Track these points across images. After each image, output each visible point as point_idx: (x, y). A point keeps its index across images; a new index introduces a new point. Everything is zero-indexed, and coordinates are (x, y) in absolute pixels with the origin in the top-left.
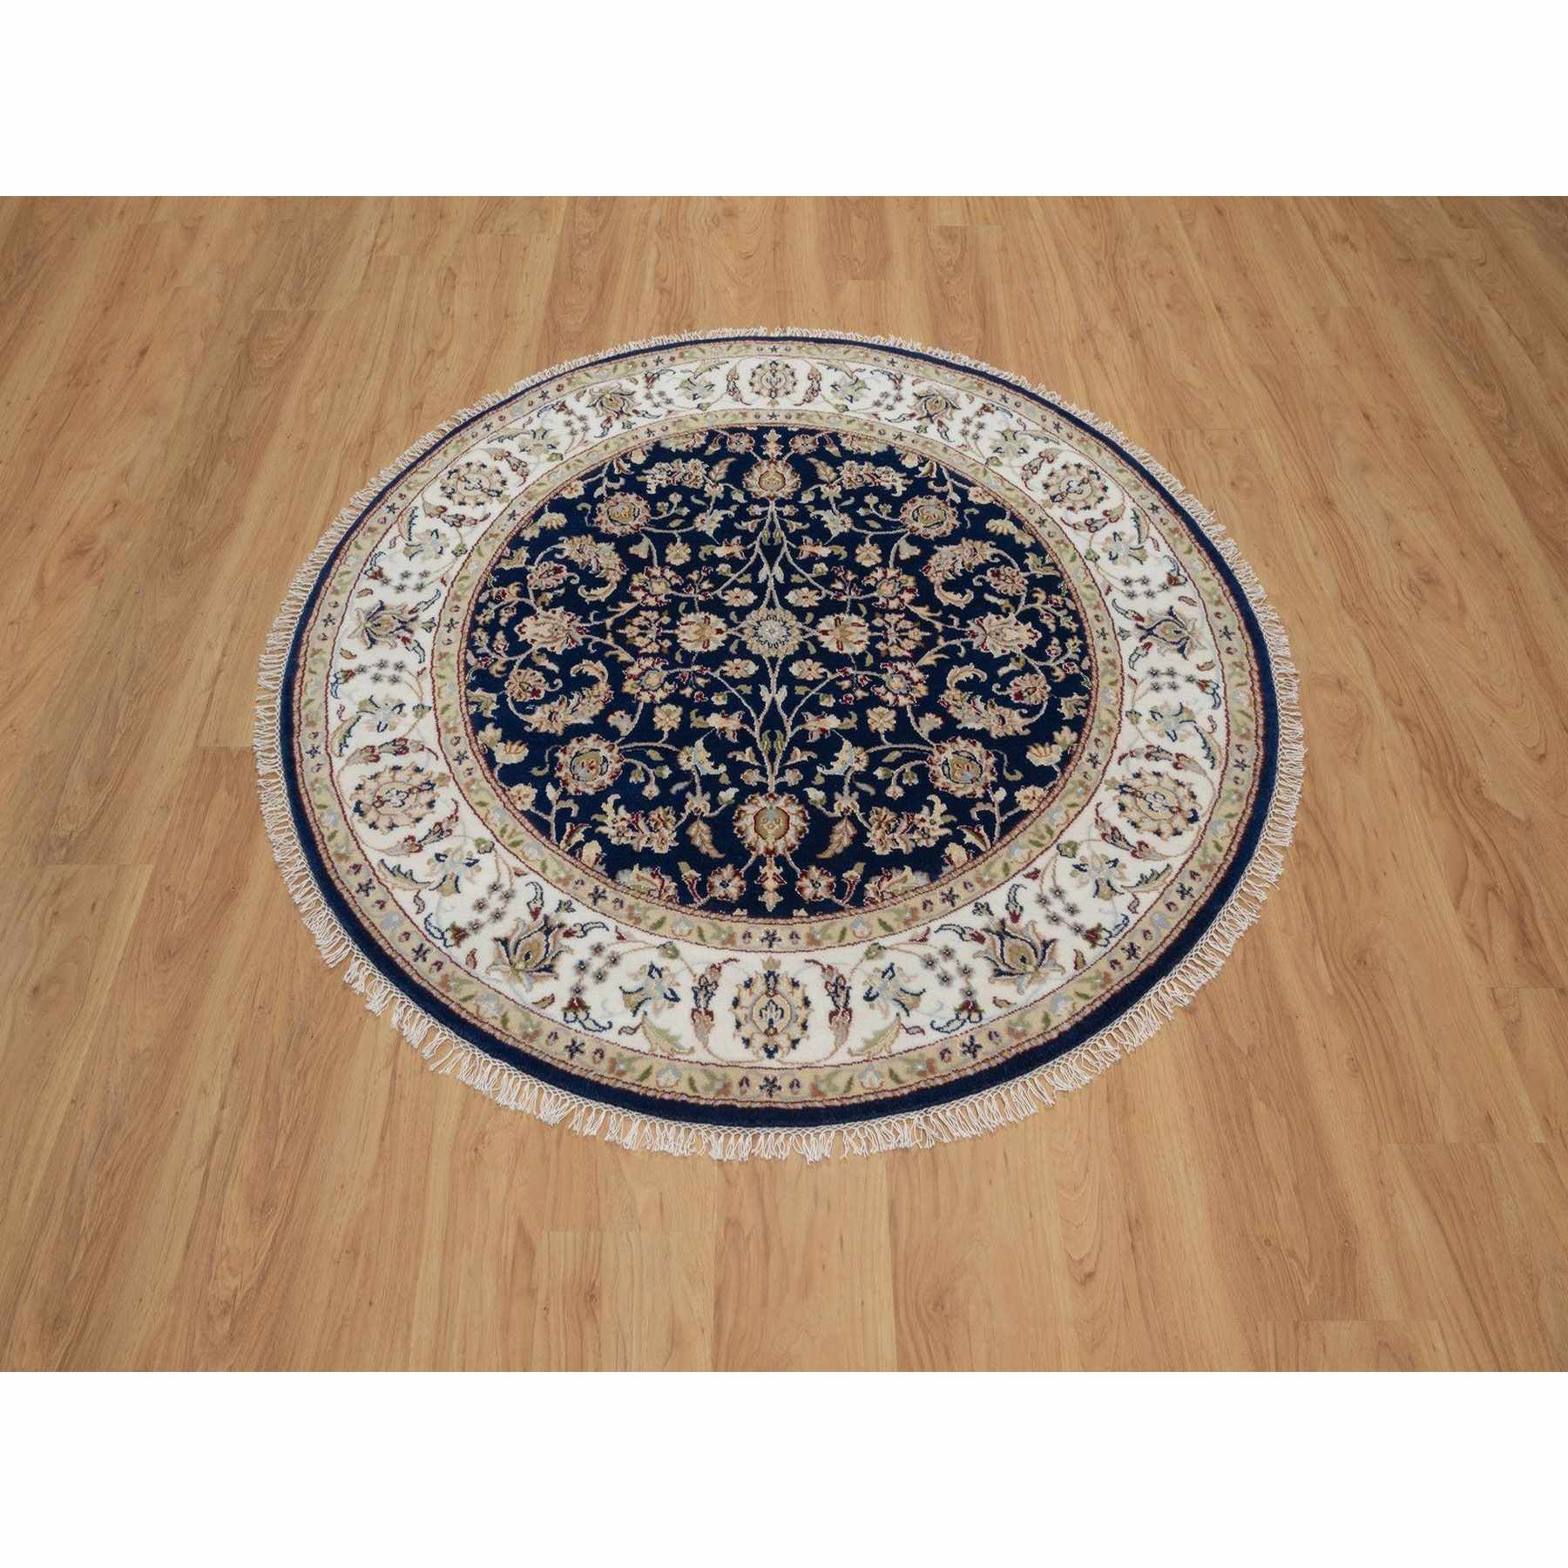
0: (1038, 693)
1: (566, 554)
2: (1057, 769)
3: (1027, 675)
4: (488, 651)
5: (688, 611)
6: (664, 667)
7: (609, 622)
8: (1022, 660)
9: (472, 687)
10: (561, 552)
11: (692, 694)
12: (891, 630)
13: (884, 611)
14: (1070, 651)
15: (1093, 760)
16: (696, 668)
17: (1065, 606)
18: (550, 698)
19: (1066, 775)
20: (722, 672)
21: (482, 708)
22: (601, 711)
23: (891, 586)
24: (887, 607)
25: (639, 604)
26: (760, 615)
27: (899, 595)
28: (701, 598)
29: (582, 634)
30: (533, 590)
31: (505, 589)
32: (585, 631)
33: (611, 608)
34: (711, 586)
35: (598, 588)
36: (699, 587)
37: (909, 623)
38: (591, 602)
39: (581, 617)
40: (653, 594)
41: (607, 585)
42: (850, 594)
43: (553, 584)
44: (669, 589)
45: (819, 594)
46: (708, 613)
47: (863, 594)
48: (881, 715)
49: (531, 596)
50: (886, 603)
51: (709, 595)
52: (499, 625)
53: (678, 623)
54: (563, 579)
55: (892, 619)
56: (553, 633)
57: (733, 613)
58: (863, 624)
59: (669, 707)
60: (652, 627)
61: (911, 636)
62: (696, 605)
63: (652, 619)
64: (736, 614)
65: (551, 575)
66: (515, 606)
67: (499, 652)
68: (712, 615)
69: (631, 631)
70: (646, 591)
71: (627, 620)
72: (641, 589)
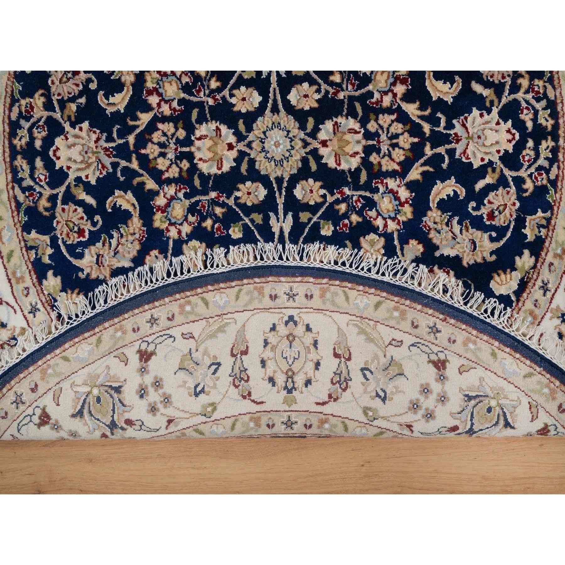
0: (507, 211)
2: (513, 298)
3: (501, 189)
4: (32, 184)
5: (202, 119)
6: (186, 196)
7: (131, 139)
8: (498, 170)
9: (26, 228)
11: (213, 227)
12: (383, 137)
13: (379, 111)
14: (542, 156)
15: (545, 288)
16: (213, 195)
17: (545, 96)
18: (94, 238)
19: (520, 304)
20: (237, 198)
21: (40, 252)
22: (138, 252)
23: (385, 75)
24: (381, 105)
25: (155, 114)
26: (266, 122)
27: (392, 87)
28: (211, 102)
29: (109, 157)
30: (57, 99)
31: (31, 100)
32: (112, 152)
33: (131, 120)
34: (218, 84)
35: (115, 94)
36: (208, 86)
37: (400, 126)
38: (111, 113)
39: (105, 134)
40: (166, 99)
41: (123, 90)
42: (347, 89)
43: (74, 90)
44: (181, 91)
45: (318, 91)
46: (218, 123)
47: (359, 87)
48: (372, 243)
49: (57, 109)
50: (380, 99)
51: (218, 97)
52: (35, 149)
53: (193, 138)
54: (82, 83)
55: (385, 122)
56: (84, 157)
57: (241, 121)
58: (358, 130)
59: (195, 243)
60: (170, 143)
61: (401, 144)
62: (207, 112)
63: (169, 134)
64: (244, 123)
65: (70, 78)
66: (45, 123)
67: (42, 184)
68: (222, 125)
69: (152, 151)
70: (160, 95)
71: (147, 137)
72: (155, 93)
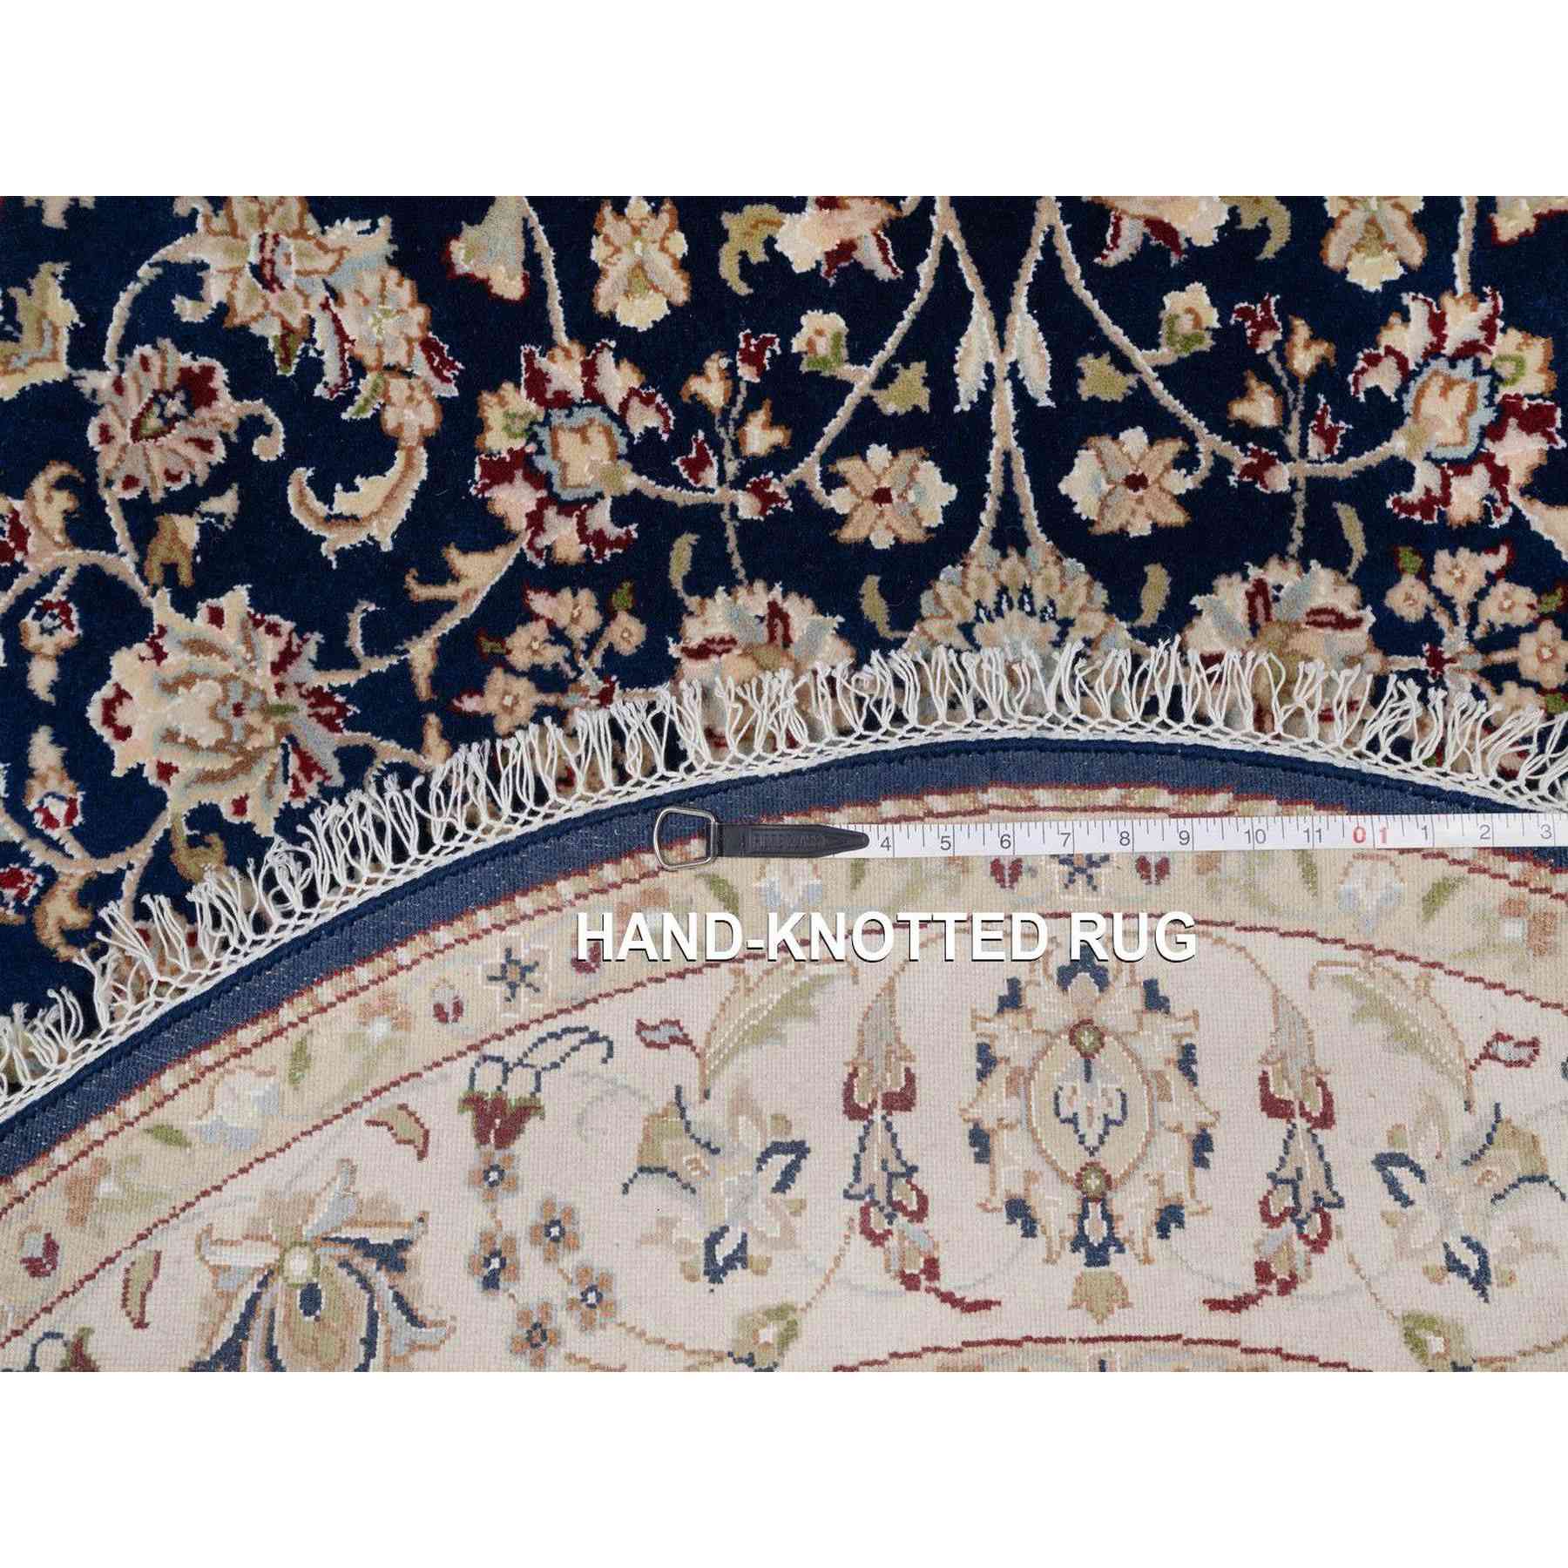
1: (215, 290)
4: (14, 833)
7: (421, 654)
10: (189, 279)
12: (1455, 641)
23: (1459, 396)
24: (1442, 515)
25: (521, 557)
26: (972, 586)
27: (1488, 443)
28: (748, 506)
29: (334, 728)
30: (122, 502)
31: (18, 505)
32: (342, 709)
33: (423, 581)
34: (778, 436)
35: (358, 481)
36: (737, 446)
37: (1524, 595)
38: (341, 553)
39: (317, 637)
40: (567, 495)
41: (389, 462)
42: (1304, 452)
43: (190, 463)
44: (624, 466)
45: (1187, 461)
46: (778, 589)
47: (1354, 446)
49: (122, 538)
50: (1437, 492)
51: (776, 487)
52: (30, 696)
53: (674, 650)
54: (225, 436)
55: (1461, 580)
56: (228, 728)
57: (871, 583)
58: (1351, 614)
60: (580, 672)
61: (1529, 666)
62: (732, 545)
63: (577, 633)
64: (883, 590)
65: (176, 417)
66: (70, 593)
67: (55, 834)
68: (794, 598)
69: (508, 701)
70: (540, 480)
71: (487, 646)
72: (519, 474)
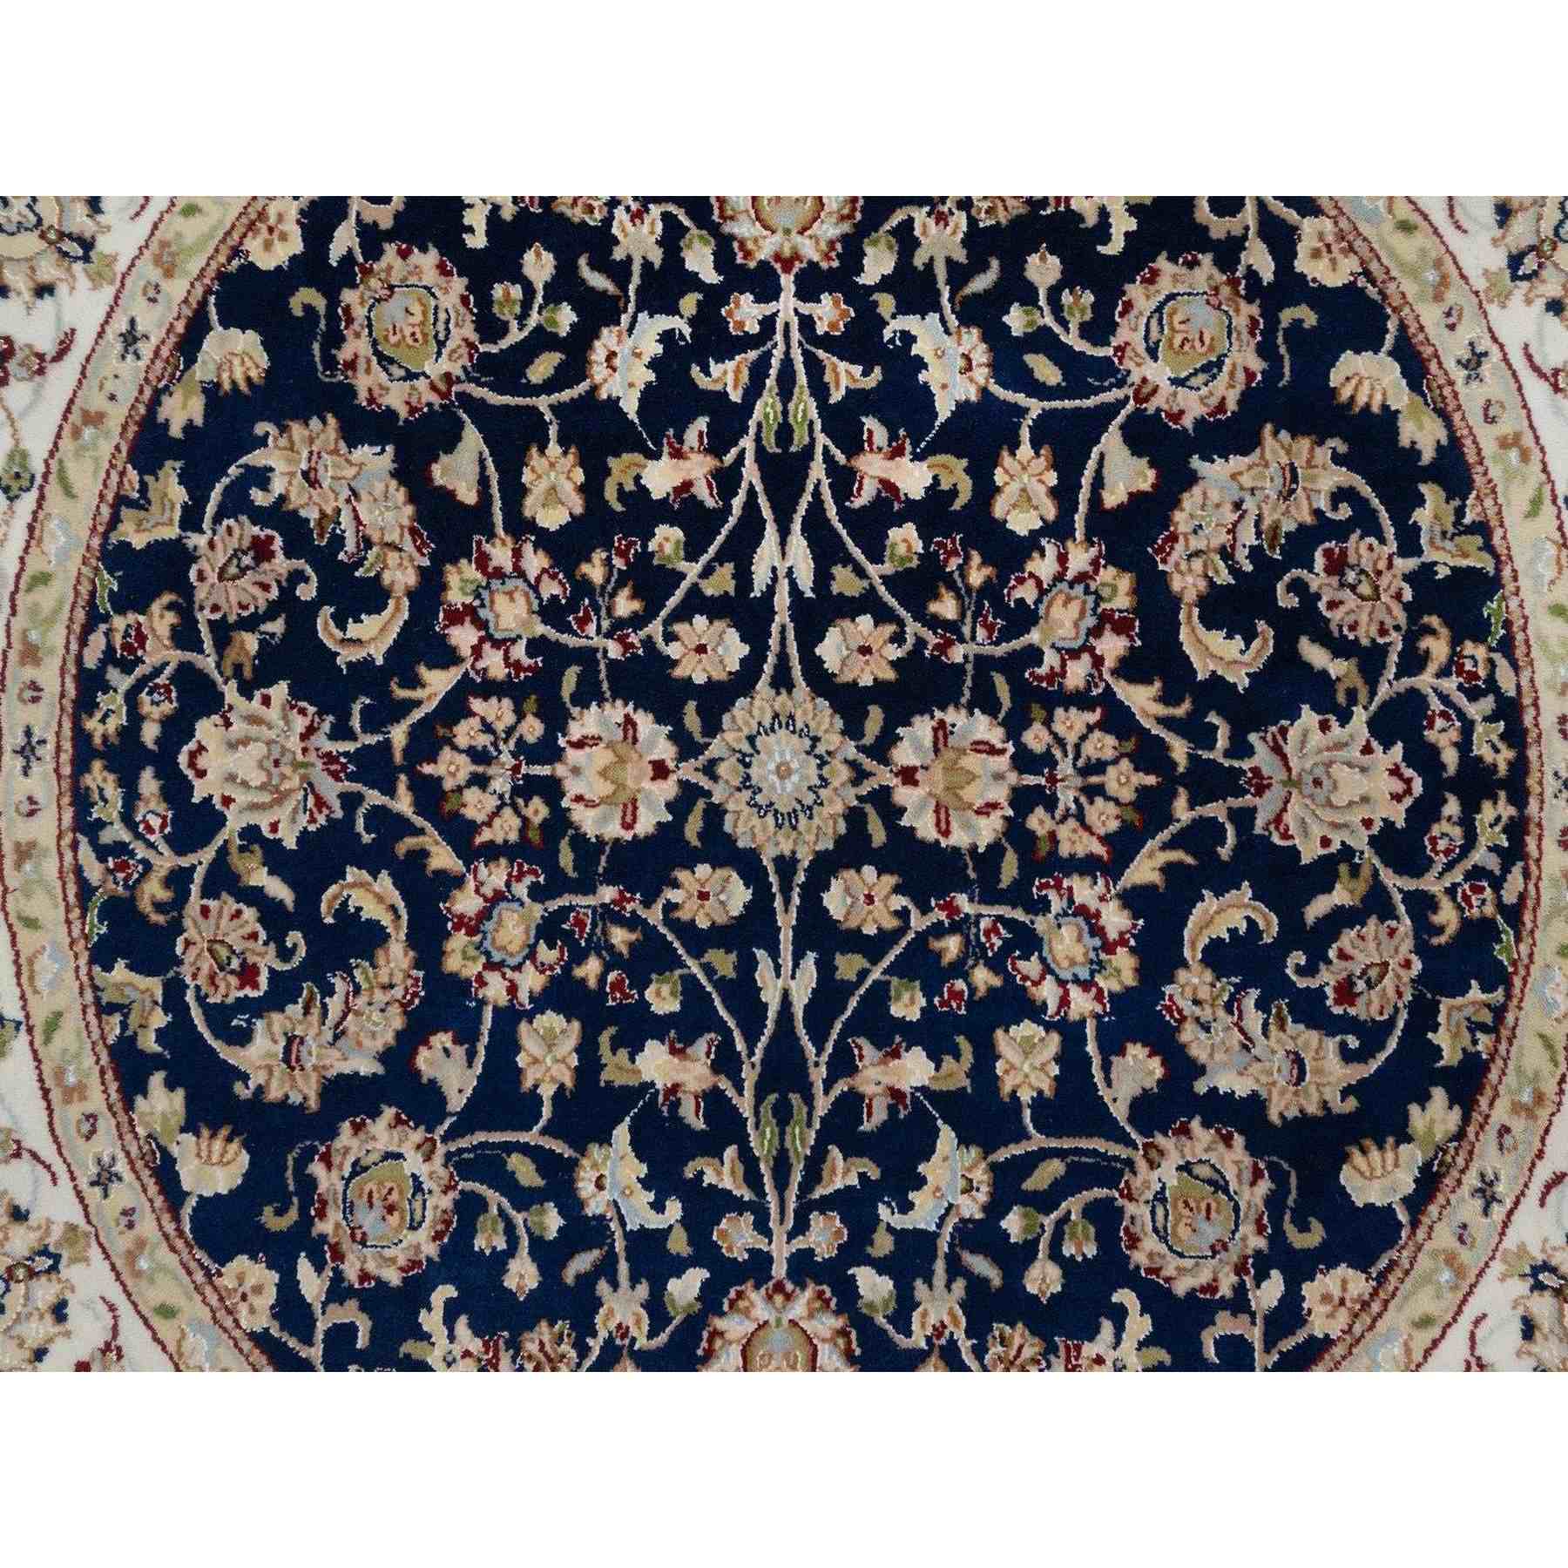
0: (1388, 981)
1: (278, 486)
2: (1403, 1216)
3: (1372, 922)
4: (126, 836)
5: (587, 694)
6: (537, 893)
7: (399, 735)
8: (1366, 872)
9: (102, 955)
10: (261, 477)
11: (602, 979)
12: (1065, 768)
13: (1056, 698)
14: (1483, 841)
15: (1487, 1194)
16: (608, 893)
17: (1492, 686)
18: (283, 991)
19: (1421, 1234)
20: (670, 907)
21: (133, 1020)
22: (399, 1035)
23: (1074, 608)
24: (1060, 684)
25: (466, 674)
26: (756, 712)
27: (1091, 639)
28: (614, 651)
29: (338, 779)
30: (209, 621)
31: (141, 618)
32: (344, 767)
33: (401, 686)
34: (636, 605)
35: (363, 617)
36: (610, 610)
37: (1110, 740)
38: (350, 664)
39: (331, 718)
40: (498, 636)
41: (385, 606)
42: (973, 638)
43: (254, 598)
44: (537, 619)
45: (898, 639)
46: (631, 705)
47: (1006, 636)
48: (1027, 1048)
49: (208, 645)
50: (1058, 669)
51: (633, 639)
52: (142, 746)
53: (562, 742)
54: (278, 582)
55: (1071, 728)
56: (269, 775)
57: (691, 707)
58: (999, 746)
59: (550, 1020)
60: (500, 752)
61: (1112, 787)
62: (603, 675)
63: (500, 727)
64: (699, 711)
65: (248, 568)
66: (172, 679)
67: (152, 838)
68: (641, 712)
69: (452, 768)
70: (481, 624)
71: (441, 731)
72: (468, 619)
